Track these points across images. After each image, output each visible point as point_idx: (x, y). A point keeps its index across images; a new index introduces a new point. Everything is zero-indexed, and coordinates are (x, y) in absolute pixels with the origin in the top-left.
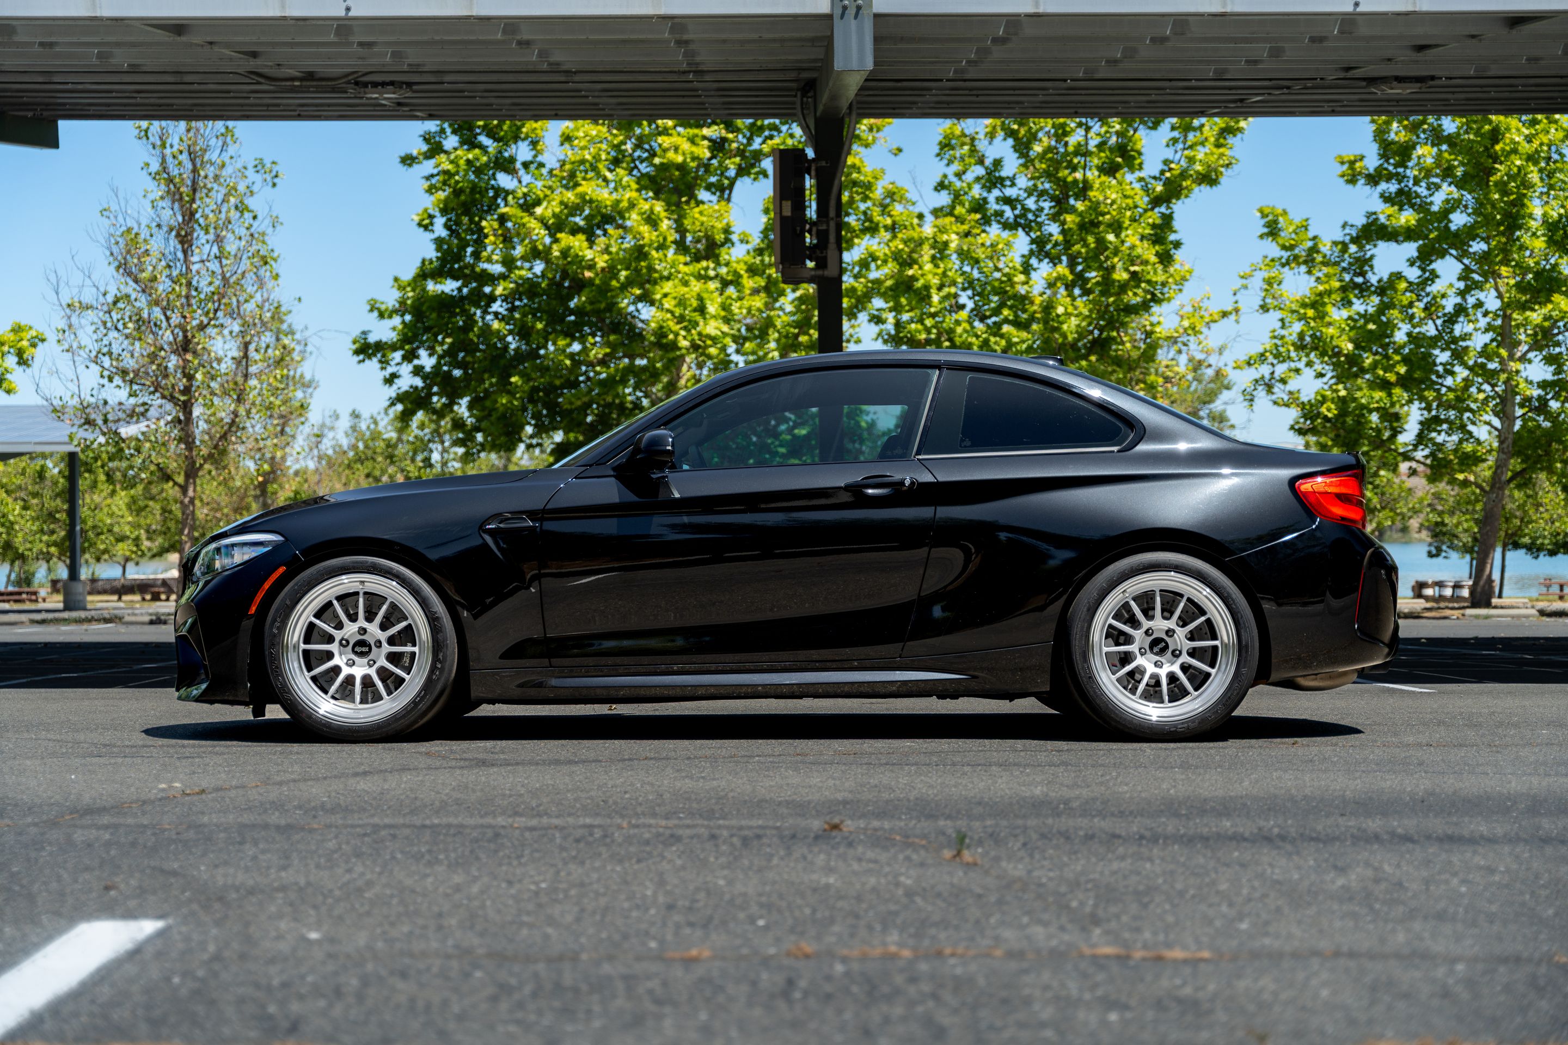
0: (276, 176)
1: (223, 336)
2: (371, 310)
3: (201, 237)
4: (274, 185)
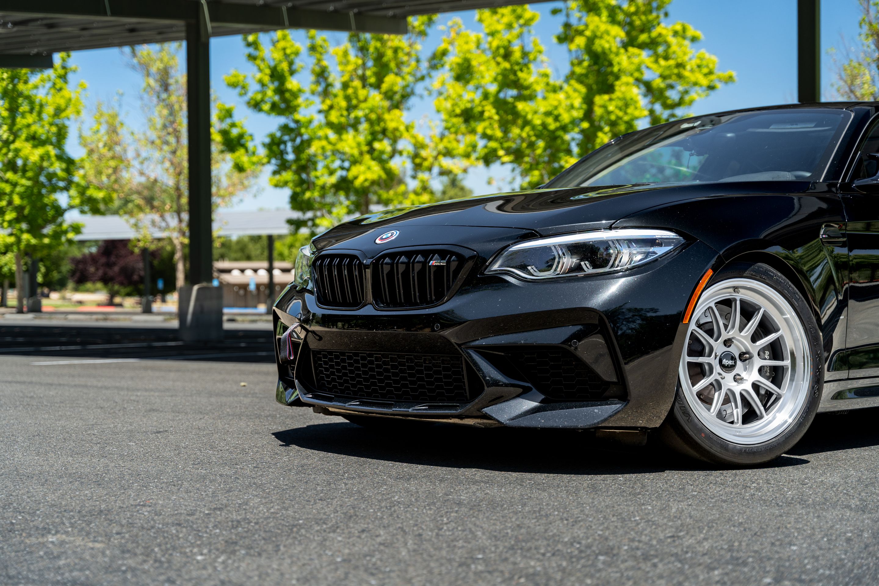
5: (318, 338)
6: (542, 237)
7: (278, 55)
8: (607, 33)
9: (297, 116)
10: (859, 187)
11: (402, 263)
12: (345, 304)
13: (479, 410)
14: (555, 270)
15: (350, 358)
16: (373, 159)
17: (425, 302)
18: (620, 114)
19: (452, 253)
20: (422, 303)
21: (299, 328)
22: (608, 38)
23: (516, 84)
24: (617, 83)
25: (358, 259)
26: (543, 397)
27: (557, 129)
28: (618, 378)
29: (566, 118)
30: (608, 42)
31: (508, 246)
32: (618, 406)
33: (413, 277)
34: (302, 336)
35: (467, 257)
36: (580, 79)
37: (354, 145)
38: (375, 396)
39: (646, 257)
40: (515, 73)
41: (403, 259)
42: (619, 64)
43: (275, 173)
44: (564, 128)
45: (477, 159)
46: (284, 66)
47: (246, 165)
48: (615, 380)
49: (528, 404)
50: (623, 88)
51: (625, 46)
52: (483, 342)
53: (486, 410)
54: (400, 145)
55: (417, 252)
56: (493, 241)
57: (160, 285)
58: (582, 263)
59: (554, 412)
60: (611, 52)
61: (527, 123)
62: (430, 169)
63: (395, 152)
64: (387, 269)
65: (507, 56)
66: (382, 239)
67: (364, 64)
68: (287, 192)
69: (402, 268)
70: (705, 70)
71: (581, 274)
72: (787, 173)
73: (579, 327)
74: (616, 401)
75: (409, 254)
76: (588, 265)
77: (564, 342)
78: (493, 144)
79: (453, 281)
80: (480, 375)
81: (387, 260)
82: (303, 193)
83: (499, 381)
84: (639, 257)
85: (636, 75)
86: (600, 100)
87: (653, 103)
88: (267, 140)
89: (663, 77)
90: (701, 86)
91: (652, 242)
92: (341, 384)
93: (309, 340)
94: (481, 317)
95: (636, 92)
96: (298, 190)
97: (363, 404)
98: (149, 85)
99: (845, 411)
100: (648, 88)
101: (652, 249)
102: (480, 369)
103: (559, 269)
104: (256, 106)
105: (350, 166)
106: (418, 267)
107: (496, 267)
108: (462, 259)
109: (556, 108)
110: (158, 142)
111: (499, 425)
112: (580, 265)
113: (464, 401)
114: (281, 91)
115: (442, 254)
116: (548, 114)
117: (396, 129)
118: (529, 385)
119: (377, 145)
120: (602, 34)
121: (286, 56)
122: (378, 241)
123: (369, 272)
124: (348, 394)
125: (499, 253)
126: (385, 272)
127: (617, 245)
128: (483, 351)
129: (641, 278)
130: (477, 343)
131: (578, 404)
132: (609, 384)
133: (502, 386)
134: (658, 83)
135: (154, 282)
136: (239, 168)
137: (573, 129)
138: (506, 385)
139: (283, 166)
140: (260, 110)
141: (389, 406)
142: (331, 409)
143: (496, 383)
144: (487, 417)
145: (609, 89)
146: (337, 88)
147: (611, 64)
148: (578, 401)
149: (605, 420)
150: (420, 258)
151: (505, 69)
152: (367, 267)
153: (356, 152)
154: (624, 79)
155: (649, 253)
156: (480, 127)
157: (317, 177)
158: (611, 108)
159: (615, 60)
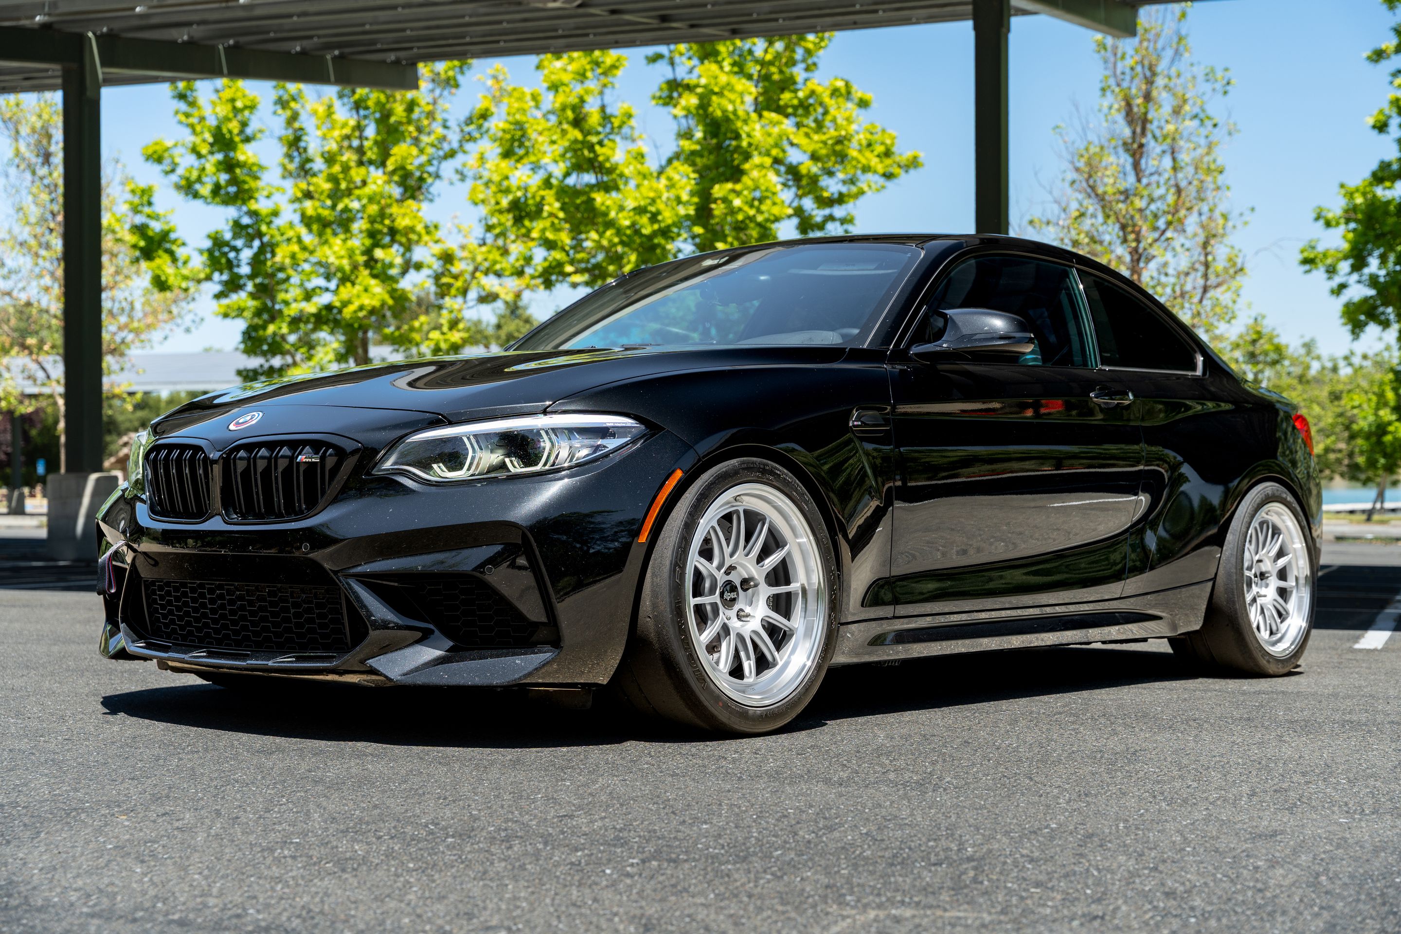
0: (1228, 83)
1: (1174, 249)
2: (1317, 218)
3: (1154, 148)
4: (1225, 93)
5: (152, 562)
6: (451, 423)
7: (223, 110)
8: (729, 86)
9: (253, 206)
10: (918, 355)
11: (262, 458)
12: (187, 514)
13: (363, 662)
14: (469, 469)
15: (176, 589)
16: (374, 276)
17: (293, 512)
18: (752, 212)
19: (329, 445)
20: (288, 514)
21: (125, 548)
22: (732, 96)
23: (593, 165)
24: (746, 166)
25: (204, 452)
26: (451, 644)
27: (654, 234)
28: (548, 617)
29: (668, 217)
30: (732, 102)
31: (406, 435)
32: (548, 655)
33: (276, 478)
34: (129, 559)
35: (349, 450)
36: (690, 158)
37: (343, 253)
38: (227, 645)
39: (594, 452)
40: (591, 148)
41: (263, 452)
42: (749, 135)
43: (218, 296)
44: (666, 233)
45: (533, 277)
46: (234, 126)
47: (171, 281)
48: (544, 619)
49: (428, 653)
50: (755, 174)
51: (759, 108)
52: (367, 568)
53: (373, 662)
54: (419, 254)
55: (282, 443)
56: (384, 428)
57: (41, 469)
58: (507, 460)
59: (461, 664)
60: (738, 117)
61: (610, 224)
62: (464, 292)
63: (408, 266)
64: (241, 466)
65: (578, 122)
66: (238, 424)
67: (359, 128)
68: (241, 325)
69: (261, 465)
70: (880, 149)
71: (502, 475)
72: (831, 333)
73: (498, 548)
74: (548, 647)
75: (271, 445)
76: (516, 463)
77: (475, 569)
78: (558, 255)
79: (330, 484)
80: (363, 613)
81: (242, 453)
82: (264, 327)
83: (390, 622)
84: (585, 452)
85: (774, 152)
86: (718, 190)
87: (800, 197)
88: (208, 244)
89: (814, 157)
90: (875, 172)
91: (604, 432)
92: (182, 628)
93: (137, 563)
94: (365, 534)
95: (773, 179)
96: (256, 321)
97: (211, 655)
98: (18, 153)
99: (895, 661)
100: (794, 173)
101: (600, 442)
102: (364, 606)
103: (473, 467)
104: (189, 188)
105: (338, 286)
106: (282, 464)
107: (388, 464)
108: (341, 453)
109: (653, 201)
110: (33, 242)
111: (389, 684)
112: (504, 463)
113: (343, 648)
114: (229, 166)
115: (316, 445)
116: (640, 210)
117: (412, 229)
118: (431, 626)
119: (379, 253)
120: (723, 88)
121: (236, 111)
122: (232, 427)
123: (217, 469)
124: (191, 641)
125: (392, 445)
126: (239, 471)
127: (553, 436)
128: (368, 581)
129: (580, 481)
130: (359, 569)
131: (494, 652)
132: (536, 625)
133: (393, 628)
134: (808, 167)
135: (31, 464)
136: (161, 284)
137: (679, 235)
138: (399, 627)
139: (233, 285)
140: (196, 195)
141: (244, 657)
142: (170, 663)
143: (385, 625)
144: (373, 671)
145: (736, 174)
146: (319, 164)
147: (738, 137)
148: (495, 649)
149: (530, 674)
150: (285, 451)
151: (576, 141)
152: (215, 462)
153: (346, 264)
154: (757, 159)
155: (599, 446)
156: (537, 227)
157: (286, 303)
158: (737, 202)
159: (744, 130)
